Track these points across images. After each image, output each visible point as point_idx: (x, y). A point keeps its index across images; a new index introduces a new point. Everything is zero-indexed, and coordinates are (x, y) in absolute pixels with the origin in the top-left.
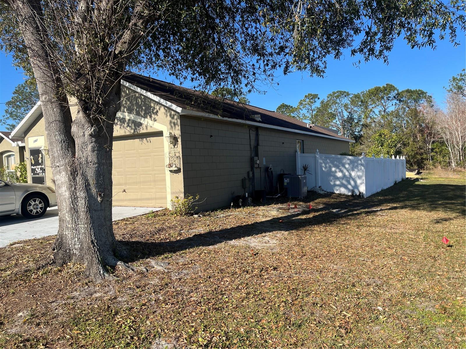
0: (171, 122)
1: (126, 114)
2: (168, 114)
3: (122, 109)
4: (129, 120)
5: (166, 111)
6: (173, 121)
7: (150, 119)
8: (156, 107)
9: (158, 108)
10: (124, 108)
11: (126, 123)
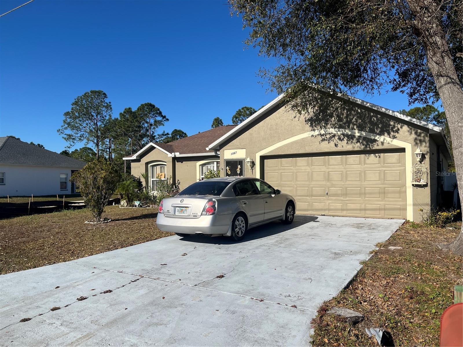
0: (416, 139)
2: (413, 132)
5: (411, 129)
6: (419, 138)
7: (388, 136)
8: (396, 125)
9: (399, 126)
10: (354, 125)
11: (355, 139)
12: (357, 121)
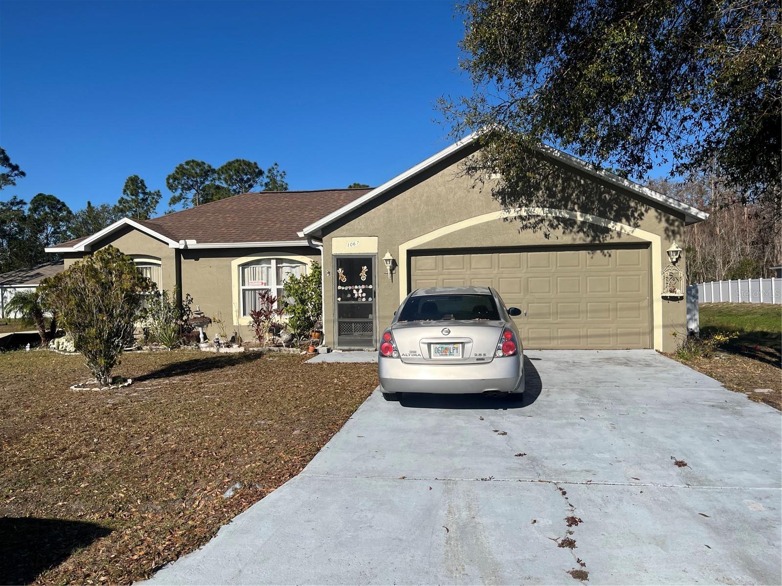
0: (666, 230)
1: (578, 214)
2: (663, 219)
3: (569, 206)
4: (583, 223)
5: (660, 214)
6: (672, 228)
7: (627, 224)
8: (639, 208)
9: (643, 209)
10: (574, 205)
11: (576, 226)
12: (578, 199)
